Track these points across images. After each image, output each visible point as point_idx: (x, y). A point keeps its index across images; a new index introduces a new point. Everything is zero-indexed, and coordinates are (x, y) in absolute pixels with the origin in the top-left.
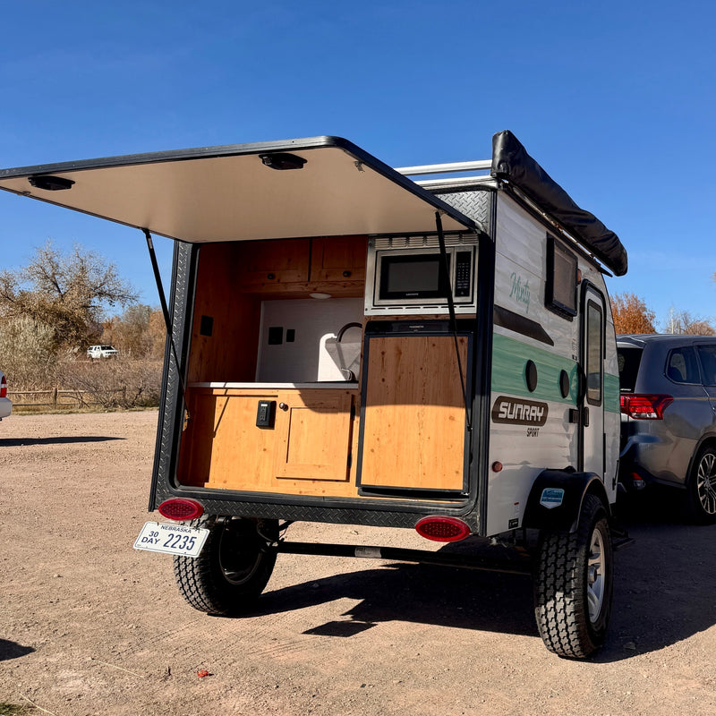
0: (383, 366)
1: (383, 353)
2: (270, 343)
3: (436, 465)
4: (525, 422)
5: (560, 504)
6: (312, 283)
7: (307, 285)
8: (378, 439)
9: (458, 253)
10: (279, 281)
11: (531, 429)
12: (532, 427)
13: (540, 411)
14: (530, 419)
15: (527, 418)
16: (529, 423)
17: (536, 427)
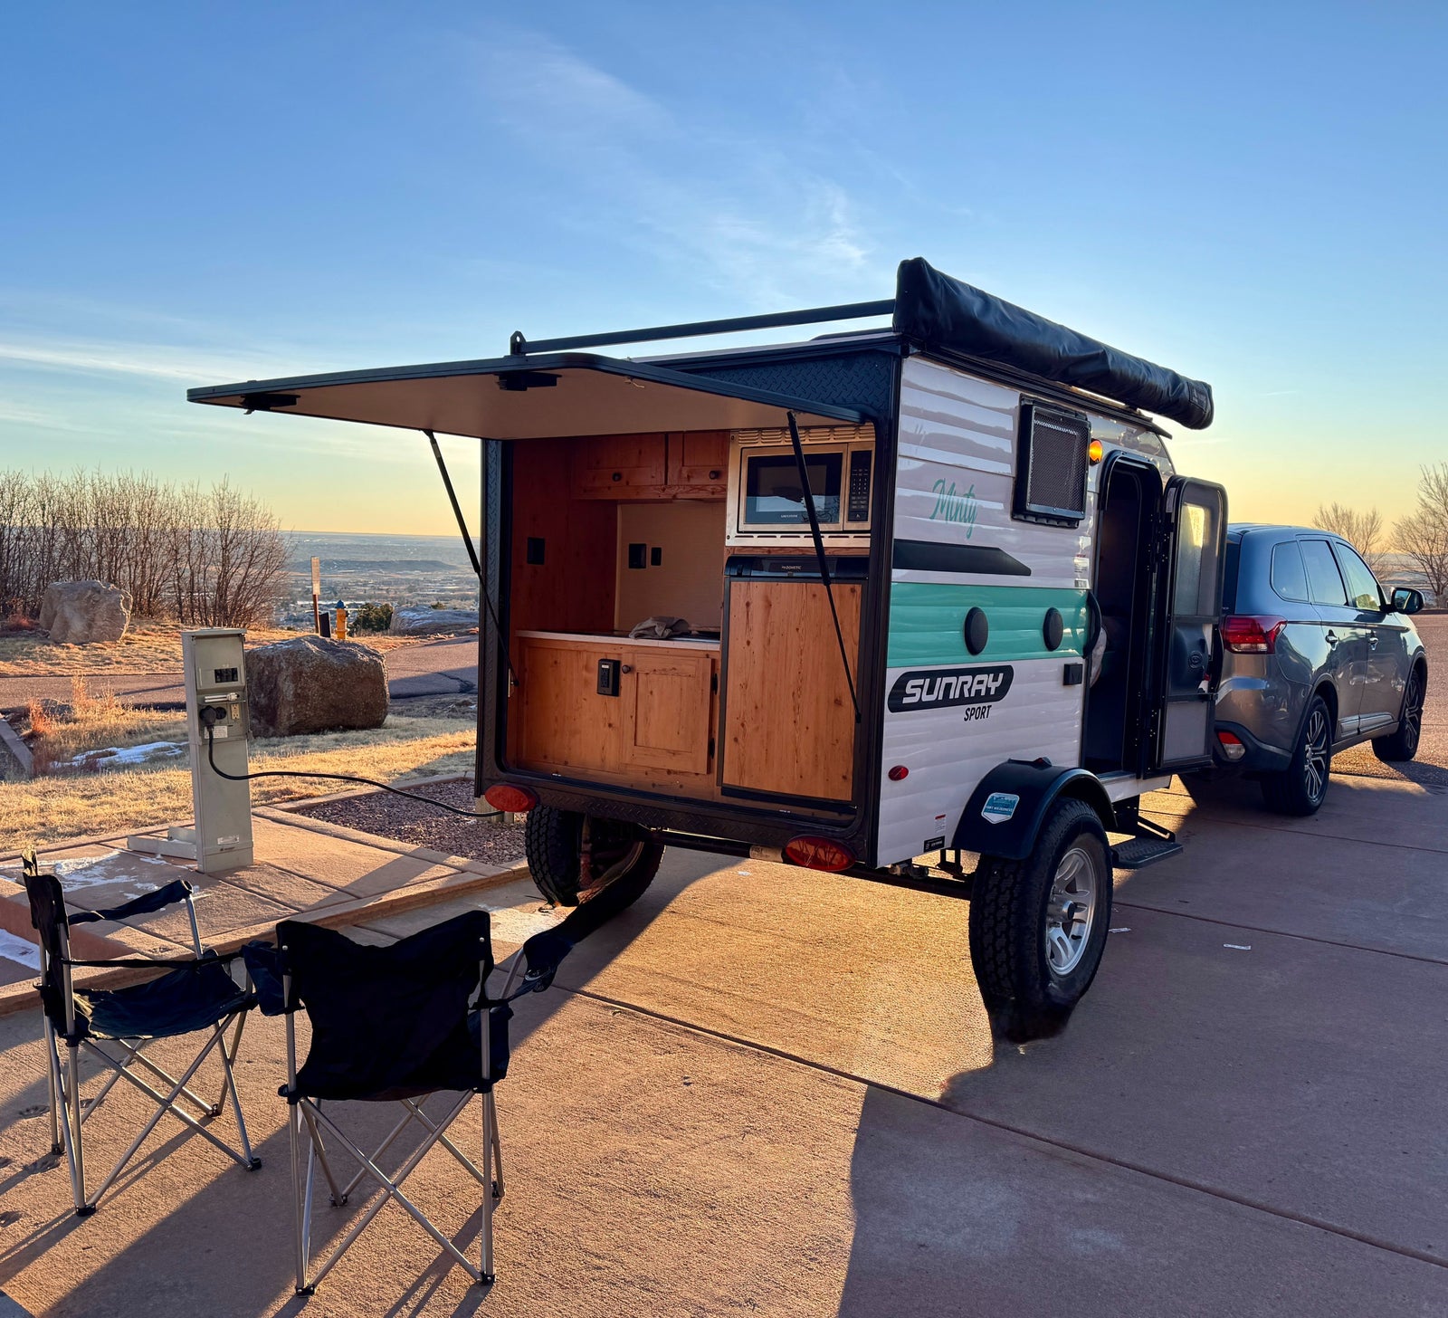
0: (748, 623)
1: (748, 604)
2: (630, 567)
3: (817, 766)
4: (961, 701)
5: (1009, 817)
6: (670, 487)
7: (664, 490)
8: (743, 725)
9: (853, 453)
10: (628, 483)
11: (974, 709)
12: (976, 706)
13: (995, 680)
14: (973, 695)
15: (967, 695)
16: (970, 700)
17: (986, 704)
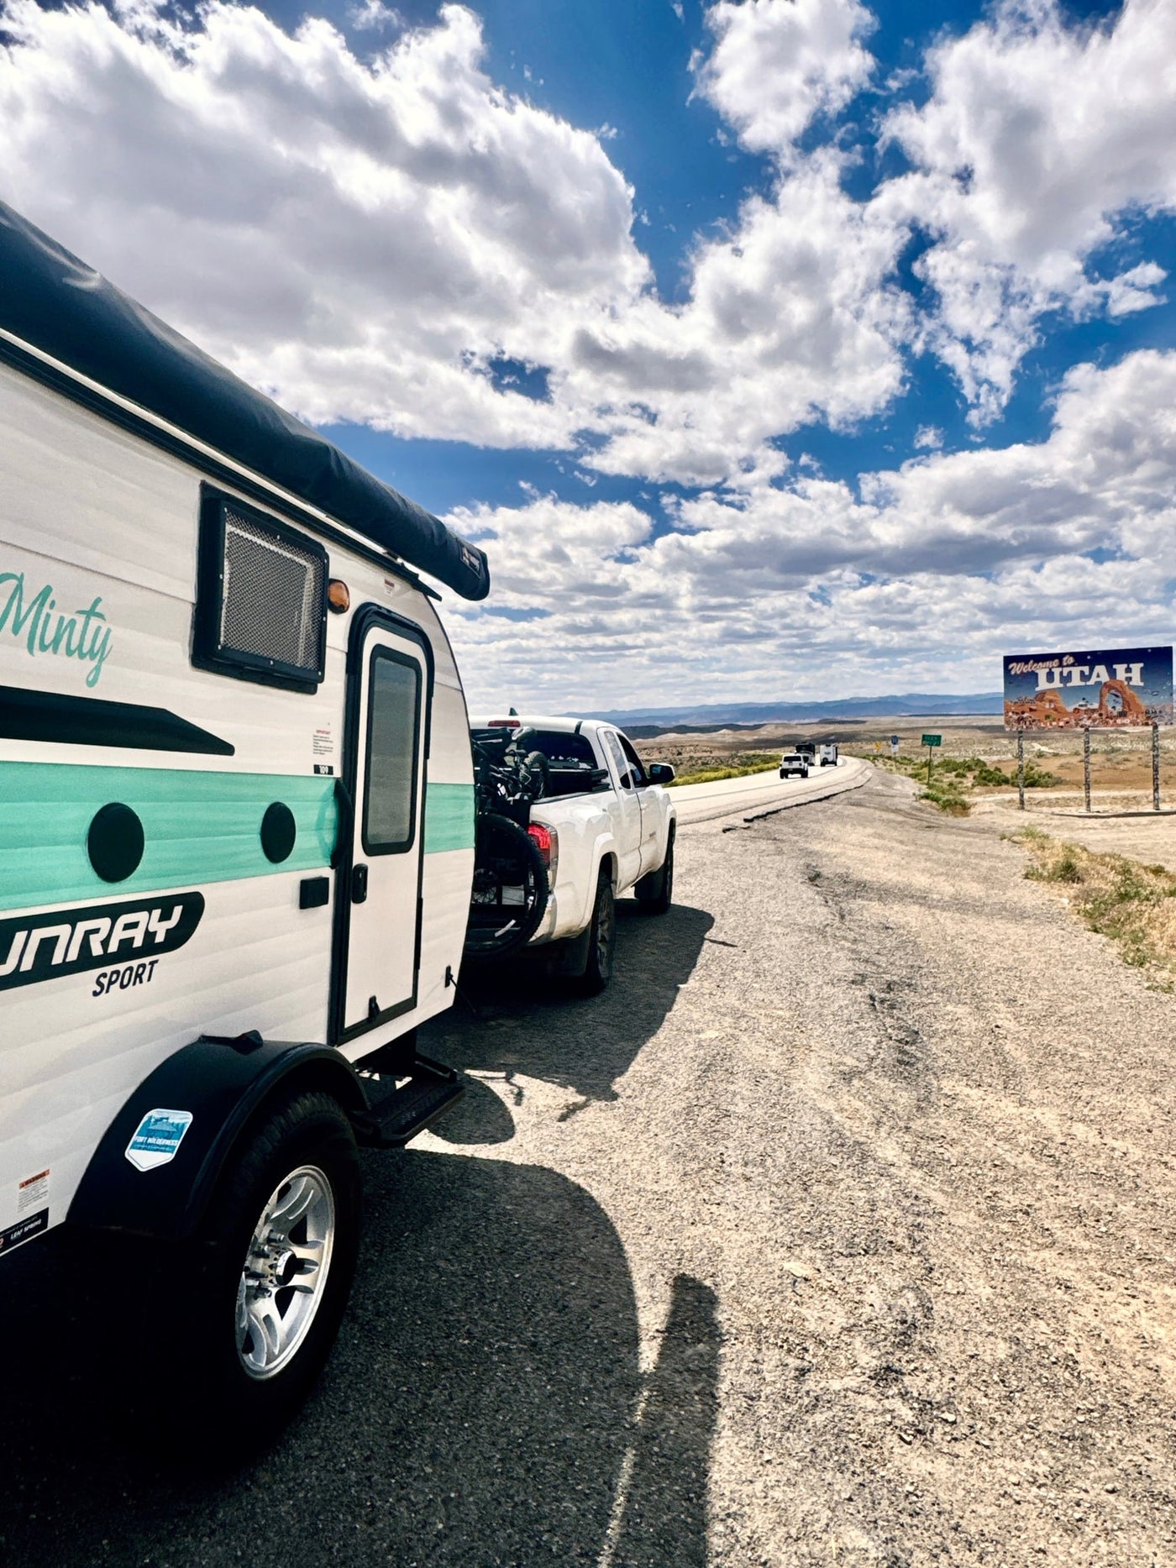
4: (86, 961)
5: (169, 1157)
11: (117, 972)
12: (121, 967)
13: (165, 917)
14: (113, 947)
15: (97, 950)
16: (107, 959)
17: (146, 960)
